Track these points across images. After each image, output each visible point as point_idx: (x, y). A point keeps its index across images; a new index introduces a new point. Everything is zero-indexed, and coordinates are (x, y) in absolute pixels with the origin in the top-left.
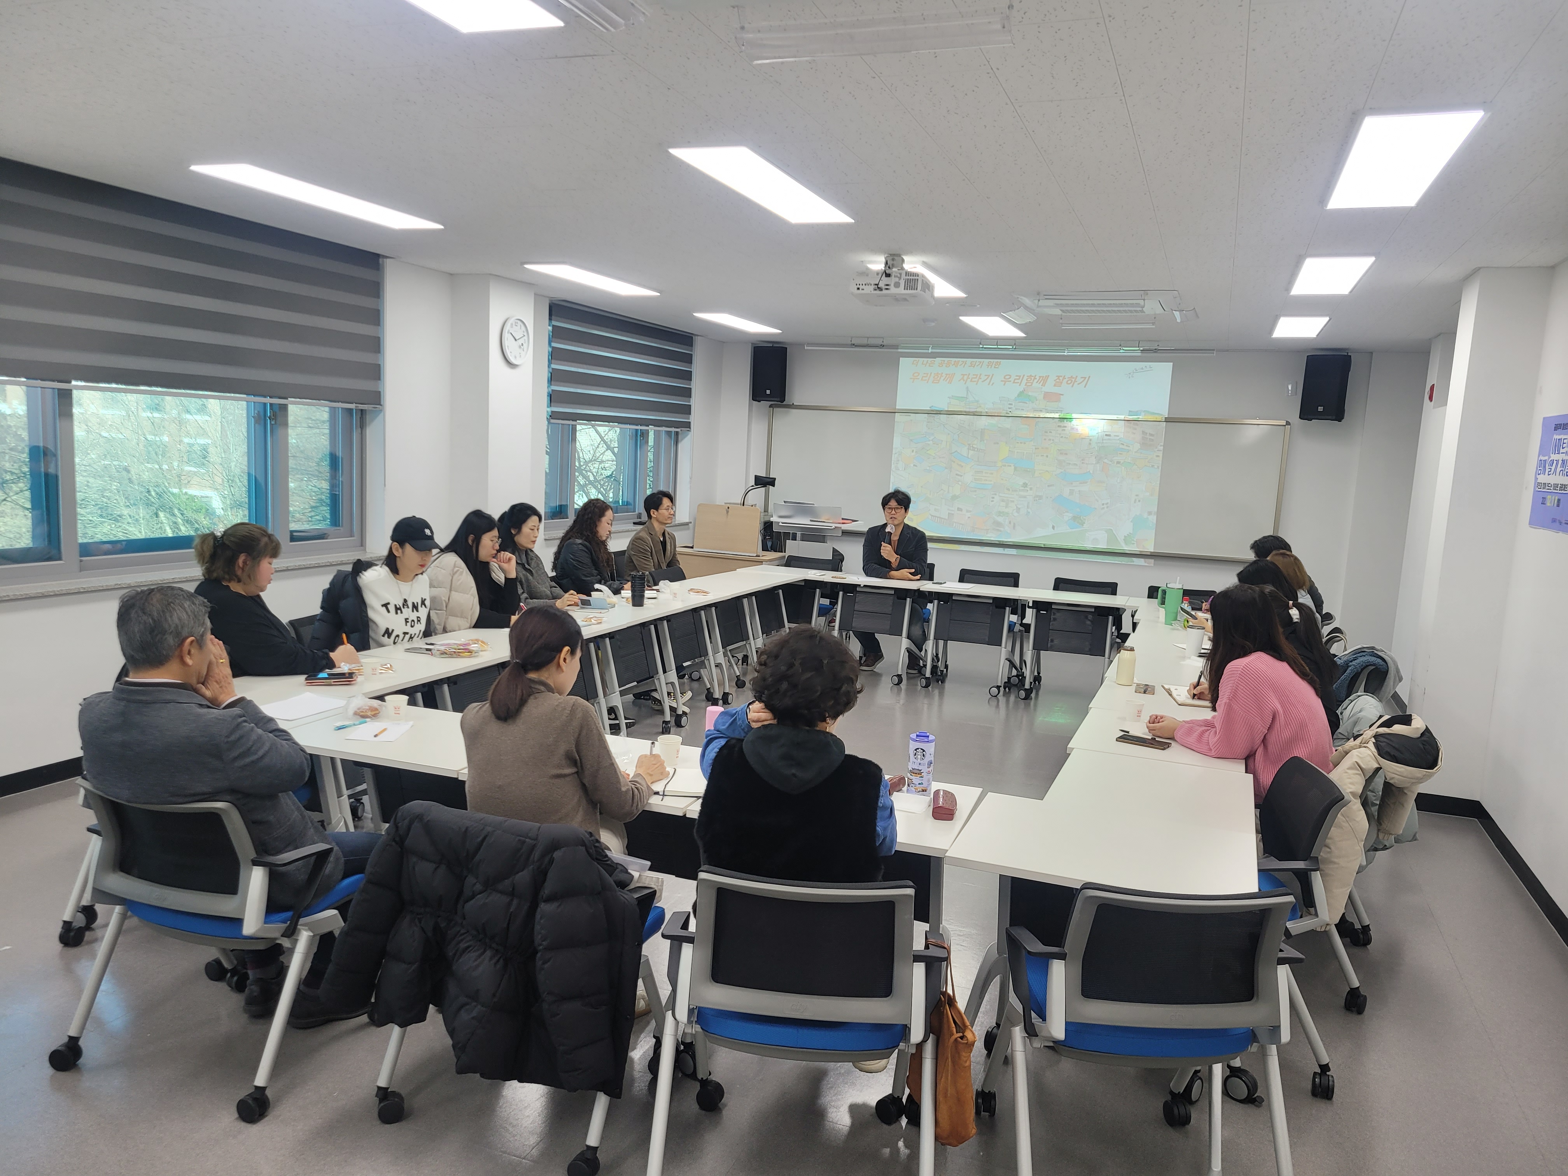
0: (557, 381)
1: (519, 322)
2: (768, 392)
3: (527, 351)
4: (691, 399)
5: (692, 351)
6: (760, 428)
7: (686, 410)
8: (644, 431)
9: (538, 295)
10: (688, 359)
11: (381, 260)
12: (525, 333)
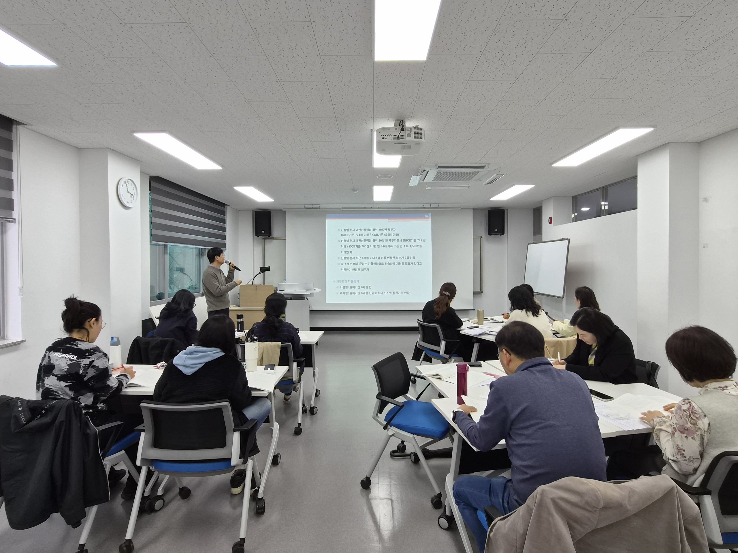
1: (129, 181)
2: (263, 232)
3: (136, 199)
4: (226, 235)
5: (225, 213)
6: (258, 249)
11: (14, 125)
12: (135, 189)
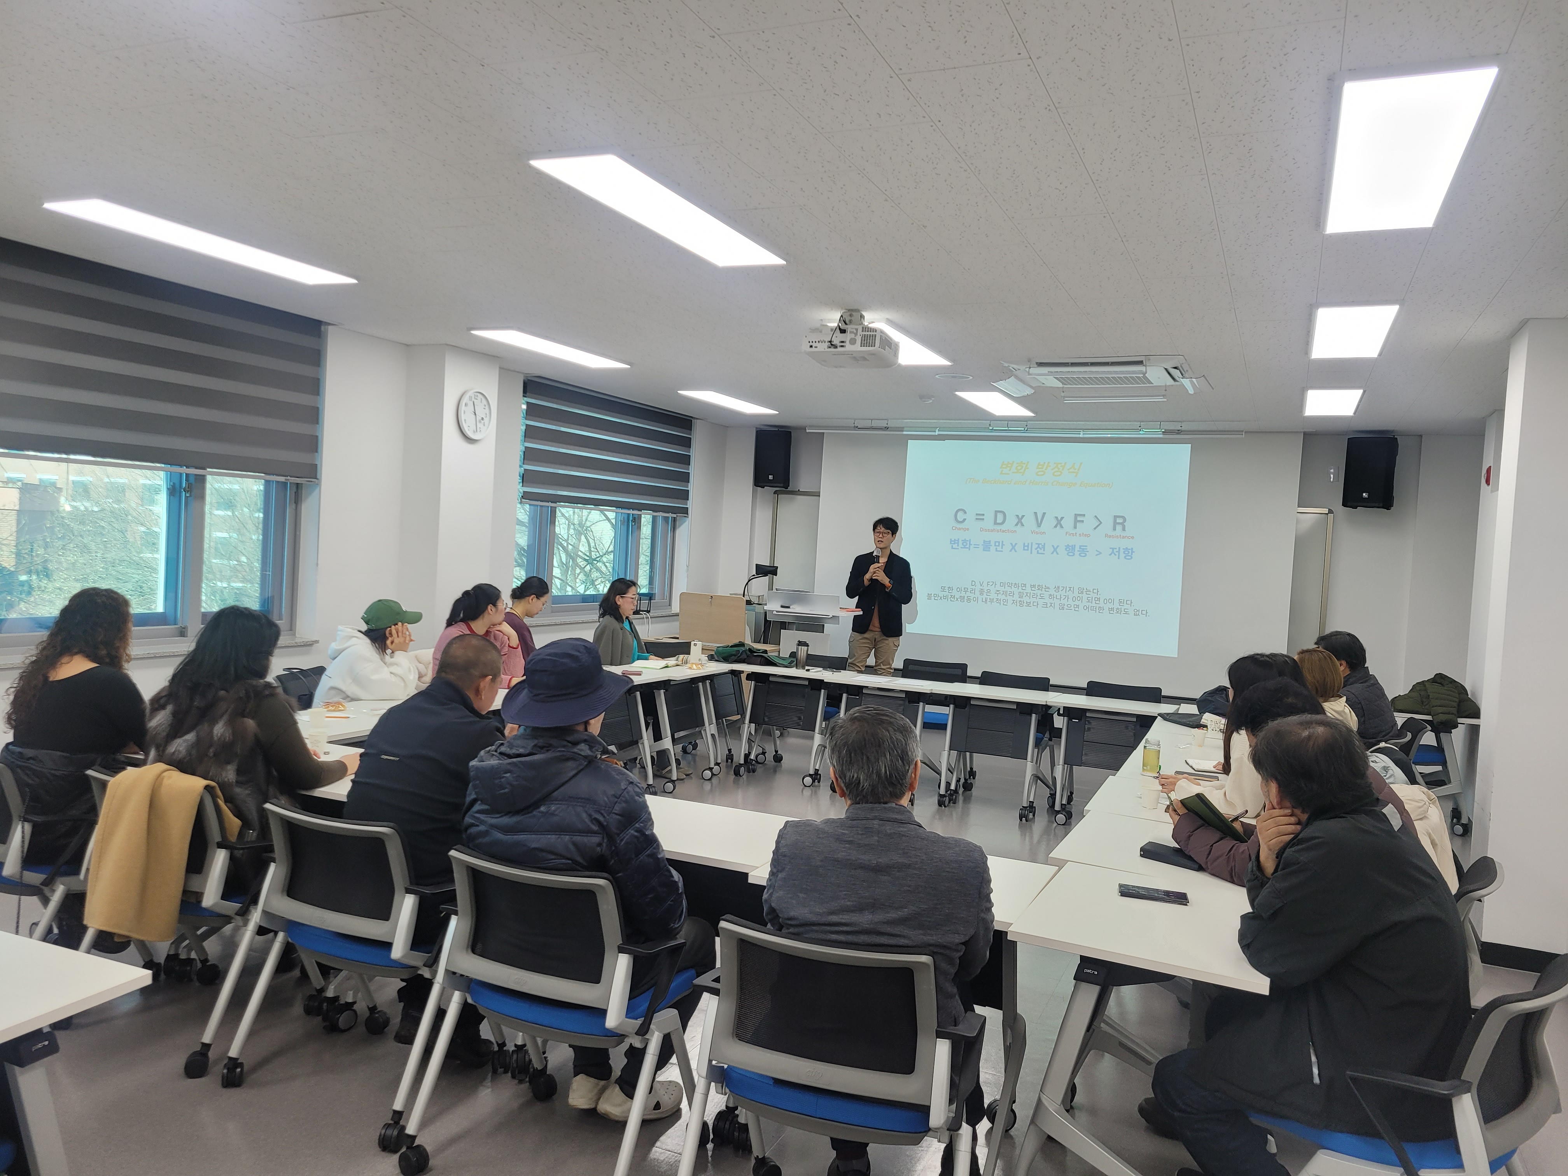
0: (529, 460)
1: (478, 394)
2: (771, 477)
3: (489, 425)
4: (689, 484)
5: (691, 435)
6: (764, 516)
7: (684, 495)
8: (636, 516)
9: (503, 369)
10: (686, 443)
11: (323, 328)
12: (487, 407)
